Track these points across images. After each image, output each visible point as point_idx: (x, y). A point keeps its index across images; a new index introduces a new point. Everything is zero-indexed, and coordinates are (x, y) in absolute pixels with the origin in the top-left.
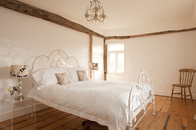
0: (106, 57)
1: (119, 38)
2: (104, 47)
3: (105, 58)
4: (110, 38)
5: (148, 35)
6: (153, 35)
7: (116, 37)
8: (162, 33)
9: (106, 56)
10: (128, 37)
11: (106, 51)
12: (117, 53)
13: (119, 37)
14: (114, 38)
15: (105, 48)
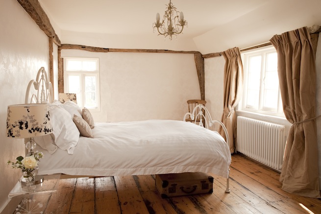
0: (63, 81)
1: (90, 49)
2: (59, 62)
3: (61, 83)
4: (70, 46)
5: (138, 51)
6: (145, 52)
7: (83, 47)
8: (156, 51)
9: (63, 79)
10: (107, 50)
11: (61, 71)
12: (83, 74)
13: (89, 47)
14: (80, 49)
15: (60, 65)
